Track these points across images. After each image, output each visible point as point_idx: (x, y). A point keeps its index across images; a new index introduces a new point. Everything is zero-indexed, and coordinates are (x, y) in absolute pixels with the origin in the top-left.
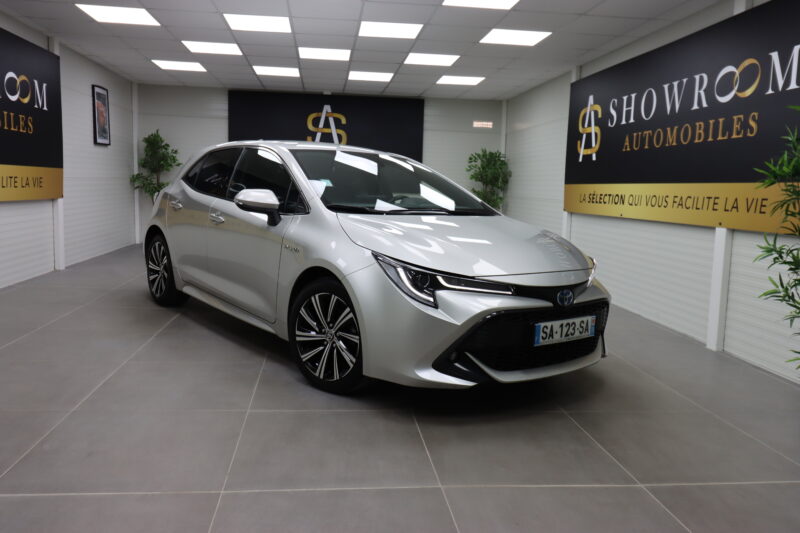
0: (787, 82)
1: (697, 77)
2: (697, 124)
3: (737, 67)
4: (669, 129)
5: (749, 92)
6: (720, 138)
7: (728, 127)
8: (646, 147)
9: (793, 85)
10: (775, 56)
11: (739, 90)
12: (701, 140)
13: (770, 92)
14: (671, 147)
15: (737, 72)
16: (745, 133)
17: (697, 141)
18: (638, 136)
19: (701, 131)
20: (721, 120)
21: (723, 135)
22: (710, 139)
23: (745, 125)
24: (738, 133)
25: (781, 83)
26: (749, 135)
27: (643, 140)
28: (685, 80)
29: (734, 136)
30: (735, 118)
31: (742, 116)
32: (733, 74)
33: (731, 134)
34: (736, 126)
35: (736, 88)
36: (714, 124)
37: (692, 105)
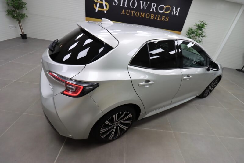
0: (176, 14)
1: (153, 4)
2: (152, 15)
3: (165, 6)
4: (141, 13)
5: (167, 12)
6: (158, 19)
7: (161, 18)
8: (132, 15)
9: (177, 15)
10: (175, 8)
11: (165, 11)
12: (153, 18)
13: (172, 14)
14: (142, 18)
15: (165, 7)
16: (165, 20)
17: (151, 18)
18: (128, 11)
19: (153, 16)
20: (159, 16)
21: (159, 19)
22: (155, 19)
23: (165, 19)
24: (163, 20)
25: (175, 13)
26: (166, 20)
27: (131, 13)
28: (148, 3)
29: (162, 20)
30: (163, 16)
31: (165, 17)
32: (164, 7)
33: (161, 19)
34: (163, 18)
35: (164, 10)
36: (157, 16)
37: (151, 10)
